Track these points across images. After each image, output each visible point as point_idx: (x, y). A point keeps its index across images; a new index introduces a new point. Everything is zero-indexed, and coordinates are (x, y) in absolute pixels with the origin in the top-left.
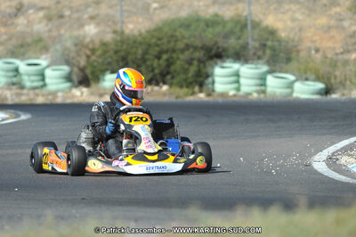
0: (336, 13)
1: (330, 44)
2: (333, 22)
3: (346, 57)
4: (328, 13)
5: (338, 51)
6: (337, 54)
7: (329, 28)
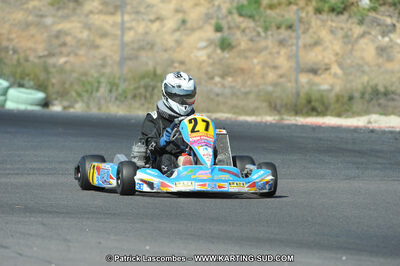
0: (35, 7)
1: (30, 44)
2: (31, 18)
3: (52, 61)
4: (25, 6)
5: (41, 54)
6: (40, 57)
7: (28, 25)
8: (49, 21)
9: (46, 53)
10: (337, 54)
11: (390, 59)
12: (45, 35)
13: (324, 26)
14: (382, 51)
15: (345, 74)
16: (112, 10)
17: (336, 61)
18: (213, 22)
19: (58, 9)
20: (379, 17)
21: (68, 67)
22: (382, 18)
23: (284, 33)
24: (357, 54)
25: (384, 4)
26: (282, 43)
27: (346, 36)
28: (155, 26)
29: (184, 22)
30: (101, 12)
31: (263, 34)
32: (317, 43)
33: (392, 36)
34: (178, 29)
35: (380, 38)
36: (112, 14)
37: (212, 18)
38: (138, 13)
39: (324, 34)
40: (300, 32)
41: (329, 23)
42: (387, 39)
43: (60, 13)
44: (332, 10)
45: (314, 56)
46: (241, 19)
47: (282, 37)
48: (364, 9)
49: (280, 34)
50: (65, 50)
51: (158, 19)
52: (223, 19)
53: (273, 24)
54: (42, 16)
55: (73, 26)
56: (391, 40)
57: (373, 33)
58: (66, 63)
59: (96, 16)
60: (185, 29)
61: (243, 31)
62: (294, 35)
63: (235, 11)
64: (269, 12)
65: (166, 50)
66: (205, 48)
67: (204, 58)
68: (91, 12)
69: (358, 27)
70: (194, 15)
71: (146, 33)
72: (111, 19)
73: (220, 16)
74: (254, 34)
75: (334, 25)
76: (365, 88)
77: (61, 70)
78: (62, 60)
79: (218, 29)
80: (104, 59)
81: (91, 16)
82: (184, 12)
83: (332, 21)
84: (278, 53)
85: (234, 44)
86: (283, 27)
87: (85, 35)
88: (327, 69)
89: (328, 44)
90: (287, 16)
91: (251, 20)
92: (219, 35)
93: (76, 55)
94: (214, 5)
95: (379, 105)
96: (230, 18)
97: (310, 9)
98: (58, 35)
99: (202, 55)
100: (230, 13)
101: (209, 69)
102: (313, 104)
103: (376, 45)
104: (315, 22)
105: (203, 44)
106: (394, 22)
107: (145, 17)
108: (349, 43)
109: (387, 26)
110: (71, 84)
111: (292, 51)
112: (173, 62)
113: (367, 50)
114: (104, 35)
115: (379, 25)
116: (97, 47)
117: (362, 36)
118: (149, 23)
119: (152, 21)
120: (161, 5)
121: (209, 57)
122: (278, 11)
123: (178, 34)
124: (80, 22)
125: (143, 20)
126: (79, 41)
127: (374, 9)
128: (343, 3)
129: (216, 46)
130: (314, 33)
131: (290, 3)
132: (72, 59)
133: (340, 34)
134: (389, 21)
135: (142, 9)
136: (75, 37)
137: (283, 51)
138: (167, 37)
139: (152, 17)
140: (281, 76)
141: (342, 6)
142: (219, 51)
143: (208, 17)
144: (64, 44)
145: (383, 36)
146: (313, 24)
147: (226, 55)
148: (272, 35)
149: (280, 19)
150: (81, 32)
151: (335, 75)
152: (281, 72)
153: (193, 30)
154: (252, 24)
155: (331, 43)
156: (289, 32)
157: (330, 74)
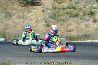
8: (4, 21)
9: (4, 29)
10: (75, 27)
11: (88, 28)
12: (3, 25)
13: (72, 20)
14: (86, 26)
15: (78, 32)
16: (19, 18)
17: (75, 29)
18: (45, 20)
19: (6, 18)
20: (85, 17)
21: (9, 32)
22: (86, 18)
23: (62, 22)
24: (80, 27)
25: (86, 14)
26: (62, 25)
27: (77, 22)
28: (30, 22)
29: (37, 20)
30: (17, 19)
31: (57, 23)
32: (70, 24)
33: (89, 22)
34: (36, 22)
35: (86, 22)
36: (20, 19)
37: (44, 19)
38: (26, 18)
39: (72, 22)
40: (66, 22)
41: (73, 19)
42: (87, 23)
43: (7, 19)
44: (74, 16)
45: (70, 28)
46: (51, 19)
47: (62, 23)
48: (81, 16)
49: (61, 22)
50: (8, 28)
51: (31, 20)
52: (47, 19)
53: (59, 20)
54: (2, 20)
55: (10, 22)
56: (88, 23)
57: (84, 21)
58: (9, 31)
59: (16, 20)
60: (38, 22)
61: (52, 22)
62: (64, 22)
63: (49, 17)
64: (58, 17)
65: (33, 27)
66: (43, 26)
67: (43, 29)
68: (14, 19)
69: (80, 20)
70: (40, 19)
71: (28, 23)
72: (19, 20)
73: (46, 19)
74: (55, 23)
75: (74, 20)
76: (83, 35)
77: (8, 33)
78: (8, 31)
79: (46, 22)
80: (18, 30)
81: (14, 20)
82: (37, 18)
83: (74, 19)
84: (61, 27)
85: (50, 25)
86: (62, 21)
87: (13, 24)
88: (73, 30)
89: (73, 24)
90: (62, 18)
91: (54, 19)
92: (46, 23)
93: (11, 29)
94: (44, 16)
95: (87, 39)
96: (48, 19)
97: (68, 16)
98: (6, 25)
99: (42, 28)
100: (48, 18)
101: (44, 31)
102: (71, 39)
103: (85, 24)
104: (69, 19)
105: (42, 25)
106: (89, 19)
107: (28, 20)
108: (78, 24)
109: (87, 20)
110: (11, 36)
111: (64, 26)
112: (35, 30)
113: (83, 26)
114: (18, 24)
115: (85, 19)
116: (16, 27)
117: (81, 22)
118: (29, 21)
119: (30, 20)
120: (32, 16)
121: (44, 28)
122: (60, 17)
123: (36, 23)
124: (12, 21)
125: (27, 20)
126: (12, 26)
127: (84, 16)
128: (76, 14)
129: (46, 26)
130: (70, 22)
131: (63, 15)
132: (10, 30)
133: (76, 22)
134: (88, 18)
135: (27, 18)
136: (11, 25)
137: (62, 27)
138: (33, 24)
139: (29, 19)
140: (62, 33)
141: (76, 15)
142: (46, 27)
143: (43, 19)
144: (8, 27)
145: (87, 22)
146: (69, 20)
147: (48, 28)
148: (59, 23)
149: (61, 19)
150: (12, 24)
151: (75, 32)
152: (62, 32)
153: (40, 22)
154: (54, 20)
155: (74, 24)
156: (63, 22)
157: (74, 32)
